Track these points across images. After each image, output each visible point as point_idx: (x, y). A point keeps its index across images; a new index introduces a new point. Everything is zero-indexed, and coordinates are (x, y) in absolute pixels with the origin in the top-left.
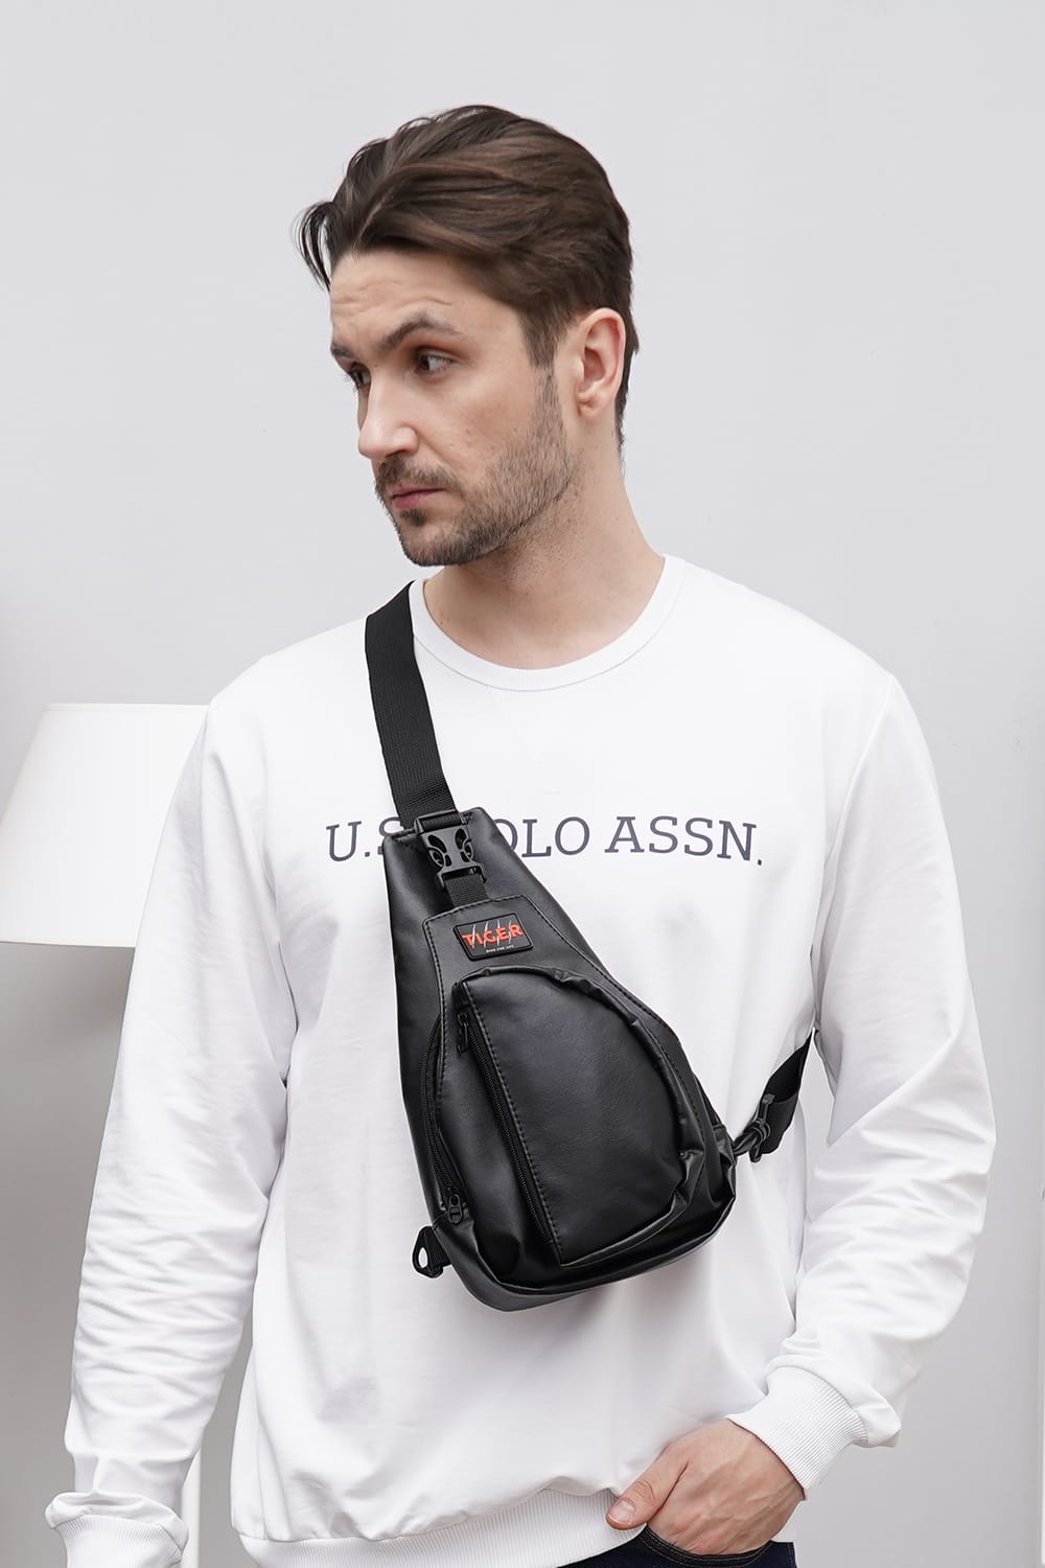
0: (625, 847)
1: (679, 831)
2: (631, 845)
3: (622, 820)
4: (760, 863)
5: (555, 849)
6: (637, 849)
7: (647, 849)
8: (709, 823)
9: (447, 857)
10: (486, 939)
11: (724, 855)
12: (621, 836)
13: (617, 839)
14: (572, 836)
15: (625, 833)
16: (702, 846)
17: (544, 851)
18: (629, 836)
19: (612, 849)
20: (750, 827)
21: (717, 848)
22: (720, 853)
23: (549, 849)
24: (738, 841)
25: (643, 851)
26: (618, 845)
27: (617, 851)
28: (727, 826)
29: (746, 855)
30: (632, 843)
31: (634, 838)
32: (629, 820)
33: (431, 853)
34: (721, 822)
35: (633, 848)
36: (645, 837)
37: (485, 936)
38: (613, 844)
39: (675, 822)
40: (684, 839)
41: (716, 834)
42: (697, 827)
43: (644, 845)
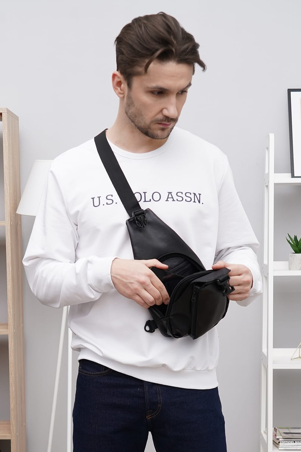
1: (183, 196)
2: (172, 199)
3: (169, 193)
4: (203, 204)
5: (152, 200)
7: (176, 200)
8: (191, 194)
11: (194, 202)
14: (156, 197)
15: (170, 196)
16: (189, 199)
17: (149, 200)
18: (171, 197)
19: (167, 200)
20: (200, 194)
21: (193, 200)
24: (197, 198)
26: (169, 199)
28: (195, 194)
29: (199, 202)
32: (171, 193)
34: (193, 193)
36: (175, 197)
39: (182, 193)
40: (185, 198)
41: (192, 196)
42: (187, 195)
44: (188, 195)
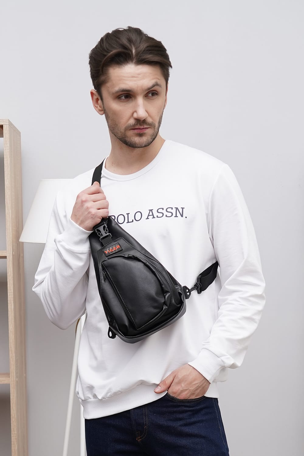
0: (150, 217)
2: (152, 217)
3: (150, 210)
4: (186, 217)
6: (154, 217)
8: (172, 208)
9: (101, 234)
10: (111, 251)
12: (150, 215)
13: (149, 215)
14: (138, 216)
15: (151, 214)
16: (170, 214)
17: (132, 221)
18: (152, 214)
19: (148, 218)
20: (183, 208)
21: (174, 215)
22: (175, 216)
23: (133, 220)
24: (180, 212)
25: (155, 218)
27: (149, 219)
28: (177, 209)
29: (182, 216)
30: (152, 216)
31: (153, 215)
32: (151, 210)
33: (98, 234)
34: (175, 208)
35: (153, 217)
36: (155, 214)
37: (110, 250)
38: (148, 217)
39: (163, 209)
40: (165, 213)
41: (174, 211)
43: (155, 216)
44: (169, 210)
